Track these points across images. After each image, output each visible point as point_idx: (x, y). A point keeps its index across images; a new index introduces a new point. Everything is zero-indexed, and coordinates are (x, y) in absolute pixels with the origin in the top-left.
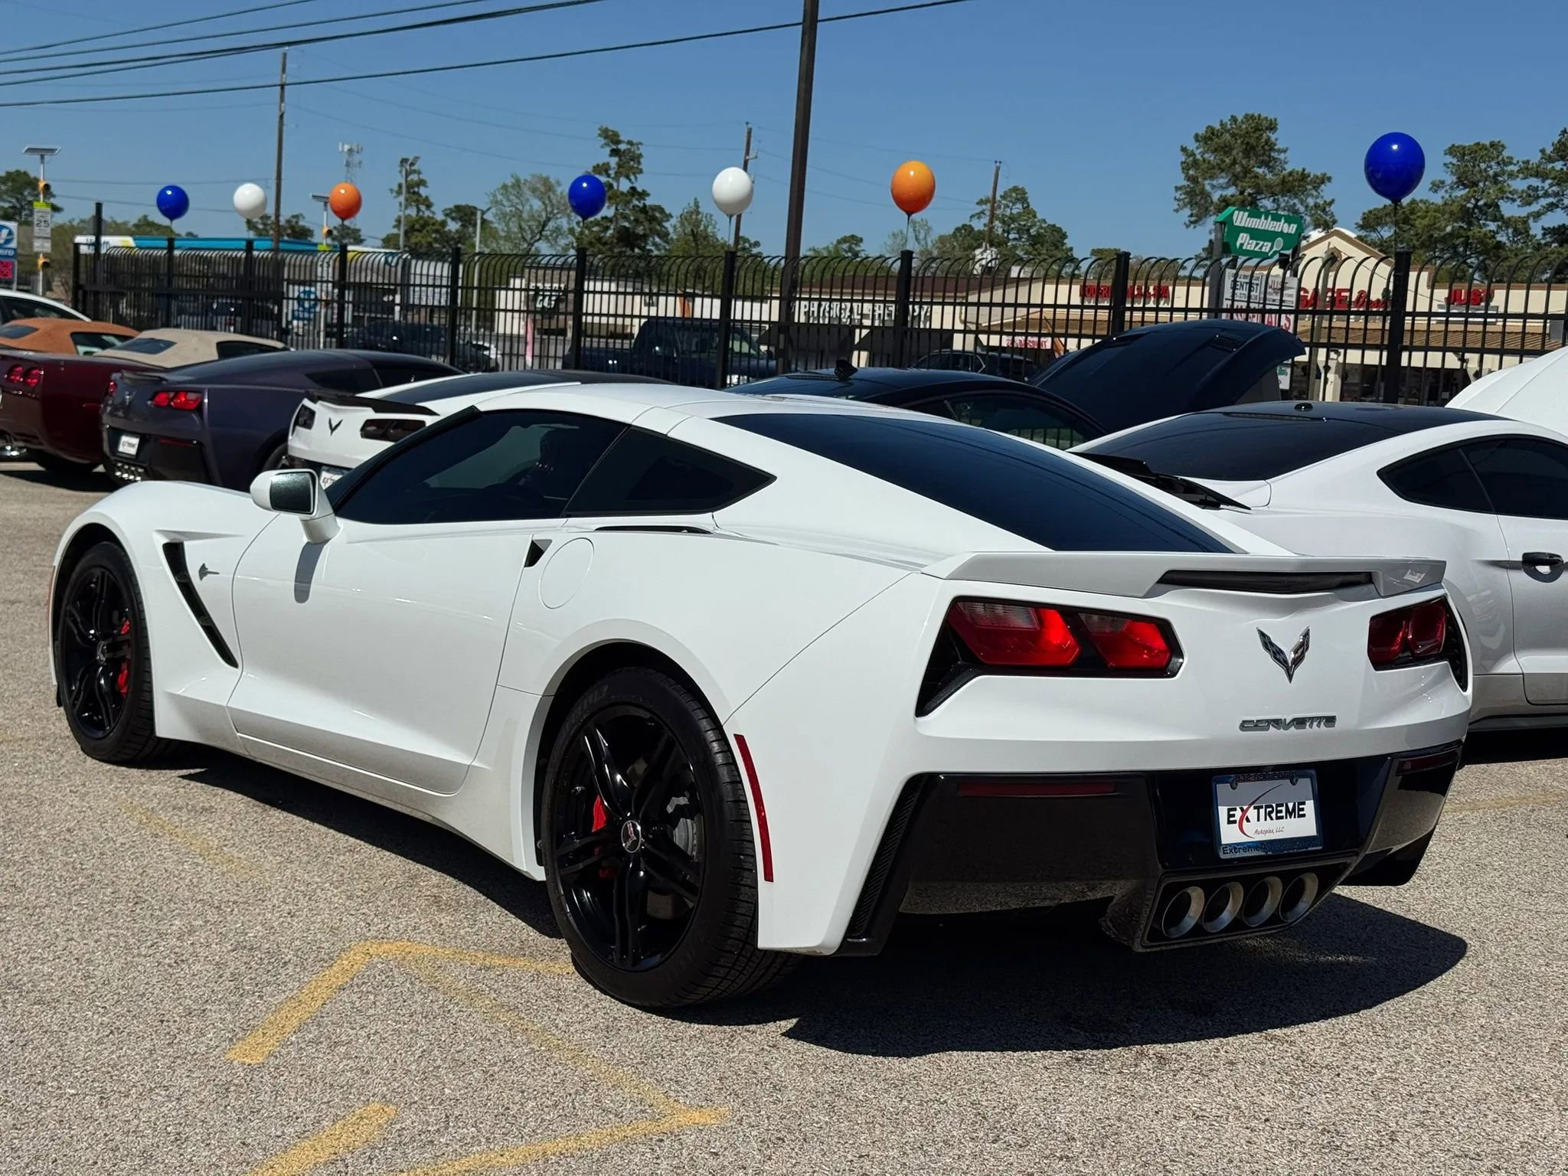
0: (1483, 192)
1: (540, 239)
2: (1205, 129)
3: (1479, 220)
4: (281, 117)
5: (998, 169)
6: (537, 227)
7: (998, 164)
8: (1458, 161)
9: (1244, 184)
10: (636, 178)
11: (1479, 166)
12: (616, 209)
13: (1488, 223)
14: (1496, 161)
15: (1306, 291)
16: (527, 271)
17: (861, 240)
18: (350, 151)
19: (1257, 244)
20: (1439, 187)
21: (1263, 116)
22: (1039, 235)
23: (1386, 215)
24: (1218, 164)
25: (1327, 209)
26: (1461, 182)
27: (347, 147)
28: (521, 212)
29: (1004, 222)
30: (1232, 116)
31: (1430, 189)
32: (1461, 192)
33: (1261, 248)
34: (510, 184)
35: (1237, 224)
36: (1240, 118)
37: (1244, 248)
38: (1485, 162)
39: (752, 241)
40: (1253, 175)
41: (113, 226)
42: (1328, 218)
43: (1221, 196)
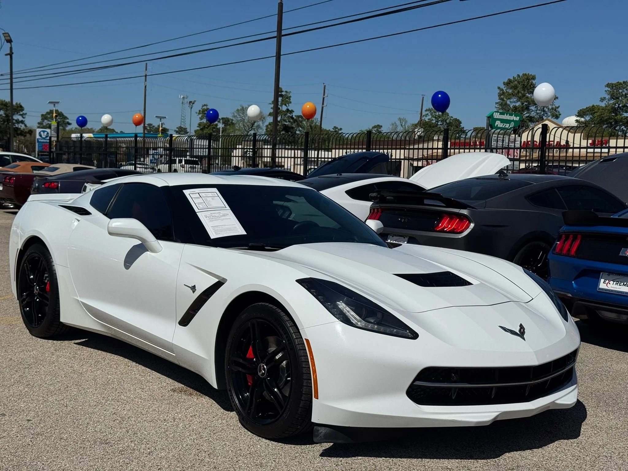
0: (621, 101)
1: (251, 130)
2: (507, 80)
3: (620, 112)
4: (146, 87)
5: (423, 98)
6: (251, 125)
7: (423, 96)
8: (611, 89)
9: (523, 101)
10: (289, 105)
11: (618, 91)
12: (281, 117)
13: (624, 113)
14: (625, 88)
15: (536, 142)
16: (243, 142)
17: (382, 126)
18: (183, 98)
19: (503, 125)
20: (603, 100)
21: (530, 74)
22: (450, 123)
23: (587, 111)
24: (512, 93)
25: (557, 110)
26: (612, 97)
27: (182, 97)
28: (244, 119)
29: (436, 118)
30: (518, 75)
31: (600, 101)
32: (612, 102)
33: (505, 126)
34: (240, 109)
35: (495, 117)
36: (521, 75)
37: (498, 126)
38: (621, 89)
39: (339, 128)
40: (526, 97)
41: (87, 129)
42: (557, 113)
43: (513, 105)
